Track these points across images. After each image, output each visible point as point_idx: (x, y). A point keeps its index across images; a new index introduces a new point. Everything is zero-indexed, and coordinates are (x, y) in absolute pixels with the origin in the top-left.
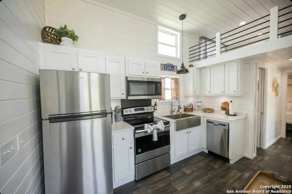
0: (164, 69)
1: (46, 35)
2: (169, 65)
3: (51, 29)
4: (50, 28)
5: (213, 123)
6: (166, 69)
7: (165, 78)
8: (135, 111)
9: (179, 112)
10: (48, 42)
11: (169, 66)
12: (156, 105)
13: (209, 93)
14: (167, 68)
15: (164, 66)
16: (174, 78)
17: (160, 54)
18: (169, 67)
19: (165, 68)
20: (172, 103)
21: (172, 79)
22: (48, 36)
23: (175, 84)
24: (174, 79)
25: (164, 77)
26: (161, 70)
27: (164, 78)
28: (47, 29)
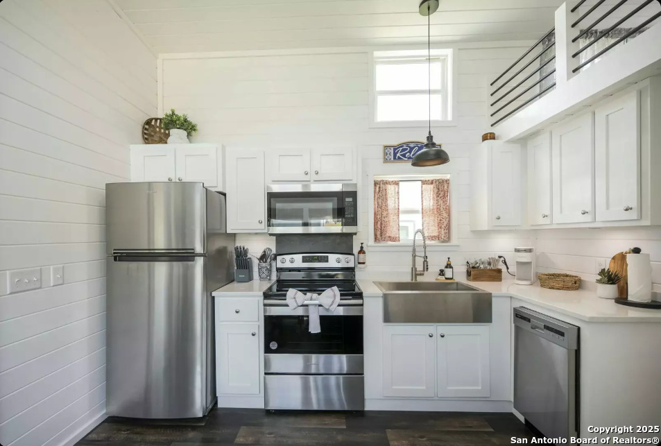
0: (395, 158)
1: (152, 131)
2: (412, 145)
3: (159, 121)
4: (156, 119)
5: (529, 321)
6: (399, 158)
7: (400, 183)
8: (303, 261)
9: (443, 278)
10: (154, 142)
11: (412, 149)
12: (362, 251)
13: (547, 221)
14: (404, 156)
15: (395, 150)
16: (432, 179)
17: (382, 123)
18: (410, 152)
19: (398, 155)
20: (414, 251)
21: (424, 182)
22: (156, 132)
23: (435, 196)
24: (432, 183)
25: (396, 179)
26: (386, 161)
27: (397, 183)
28: (153, 123)
